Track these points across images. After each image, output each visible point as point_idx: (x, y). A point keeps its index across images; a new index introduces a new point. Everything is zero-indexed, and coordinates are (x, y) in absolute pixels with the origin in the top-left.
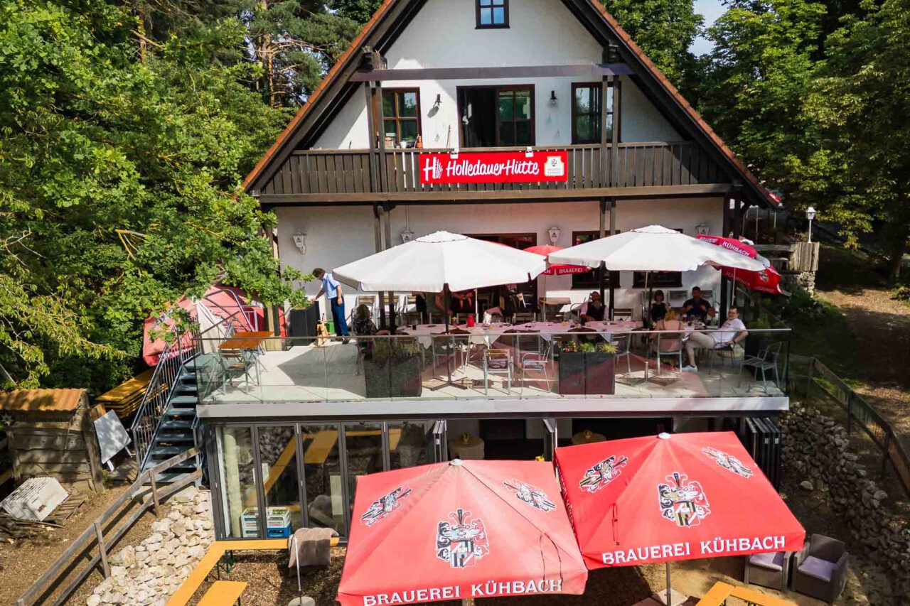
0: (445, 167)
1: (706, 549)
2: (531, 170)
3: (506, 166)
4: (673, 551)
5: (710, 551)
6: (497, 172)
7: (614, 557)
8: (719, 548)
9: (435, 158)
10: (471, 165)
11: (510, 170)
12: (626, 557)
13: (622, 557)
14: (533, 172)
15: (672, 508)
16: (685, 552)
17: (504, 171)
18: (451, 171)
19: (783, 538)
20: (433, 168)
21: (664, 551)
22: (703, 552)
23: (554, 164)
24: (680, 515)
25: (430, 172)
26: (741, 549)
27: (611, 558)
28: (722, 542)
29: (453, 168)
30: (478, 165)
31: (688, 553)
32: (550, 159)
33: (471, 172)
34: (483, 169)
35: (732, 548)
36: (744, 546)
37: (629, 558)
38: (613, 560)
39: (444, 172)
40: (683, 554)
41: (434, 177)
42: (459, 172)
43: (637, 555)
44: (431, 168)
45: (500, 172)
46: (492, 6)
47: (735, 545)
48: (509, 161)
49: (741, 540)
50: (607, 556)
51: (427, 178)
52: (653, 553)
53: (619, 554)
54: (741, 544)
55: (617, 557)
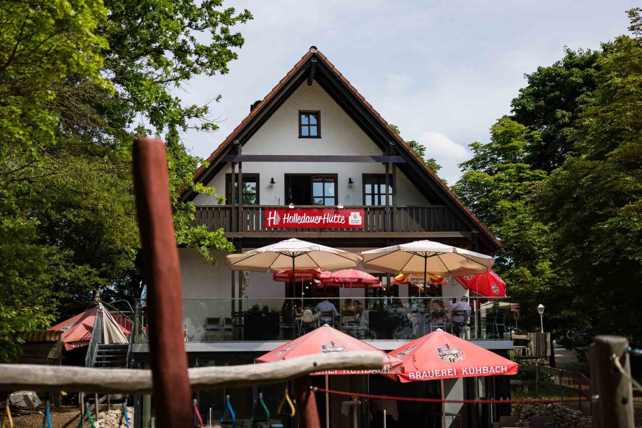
0: (282, 217)
1: (465, 372)
2: (340, 220)
3: (323, 217)
4: (447, 373)
5: (467, 374)
6: (317, 221)
7: (415, 375)
8: (472, 371)
9: (275, 212)
10: (300, 216)
11: (326, 220)
12: (421, 375)
13: (420, 375)
14: (341, 221)
15: (446, 356)
16: (454, 374)
17: (322, 221)
18: (286, 220)
19: (506, 367)
20: (274, 218)
21: (443, 373)
22: (463, 374)
23: (355, 217)
24: (450, 359)
25: (272, 220)
26: (484, 373)
27: (413, 376)
28: (474, 369)
29: (288, 218)
30: (304, 217)
31: (455, 374)
32: (353, 214)
33: (299, 221)
34: (308, 219)
35: (479, 372)
36: (485, 371)
37: (423, 376)
38: (415, 377)
39: (282, 220)
40: (453, 375)
41: (274, 224)
42: (291, 220)
43: (428, 375)
44: (272, 218)
45: (319, 222)
46: (309, 125)
47: (480, 370)
48: (325, 215)
49: (483, 368)
50: (411, 375)
51: (269, 225)
52: (436, 373)
53: (418, 374)
54: (484, 370)
55: (417, 376)
